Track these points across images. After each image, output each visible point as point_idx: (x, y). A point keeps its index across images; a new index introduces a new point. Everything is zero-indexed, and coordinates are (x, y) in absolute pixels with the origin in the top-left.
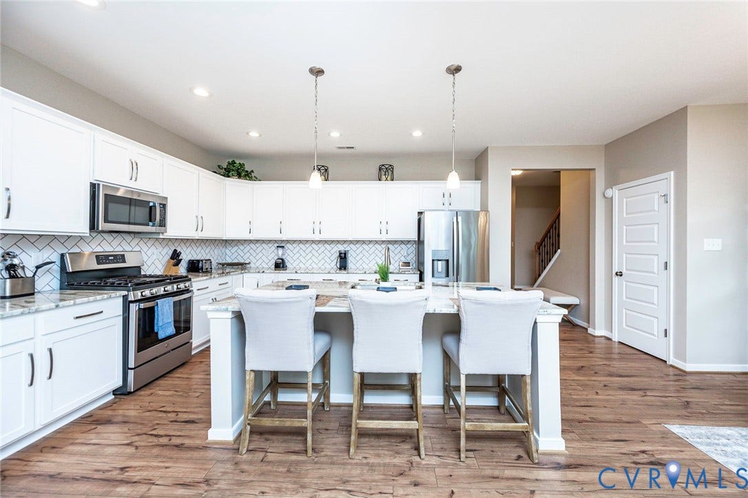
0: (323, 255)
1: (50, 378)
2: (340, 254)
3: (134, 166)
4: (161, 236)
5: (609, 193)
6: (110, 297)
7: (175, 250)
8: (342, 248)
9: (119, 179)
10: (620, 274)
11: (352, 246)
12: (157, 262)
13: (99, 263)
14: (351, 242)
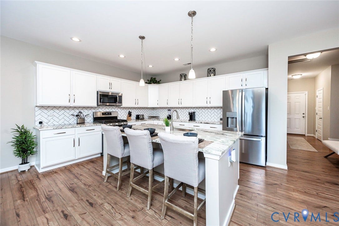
1: (79, 146)
2: (189, 113)
3: (111, 84)
6: (97, 125)
7: (129, 111)
8: (192, 111)
9: (105, 89)
11: (197, 110)
12: (124, 115)
13: (103, 115)
14: (197, 108)
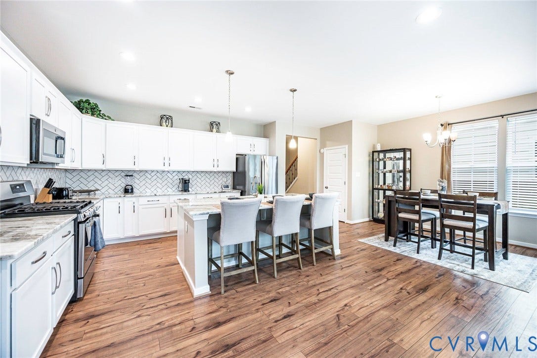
0: (166, 182)
4: (56, 167)
5: (322, 151)
7: (51, 179)
10: (326, 188)
13: (13, 192)
